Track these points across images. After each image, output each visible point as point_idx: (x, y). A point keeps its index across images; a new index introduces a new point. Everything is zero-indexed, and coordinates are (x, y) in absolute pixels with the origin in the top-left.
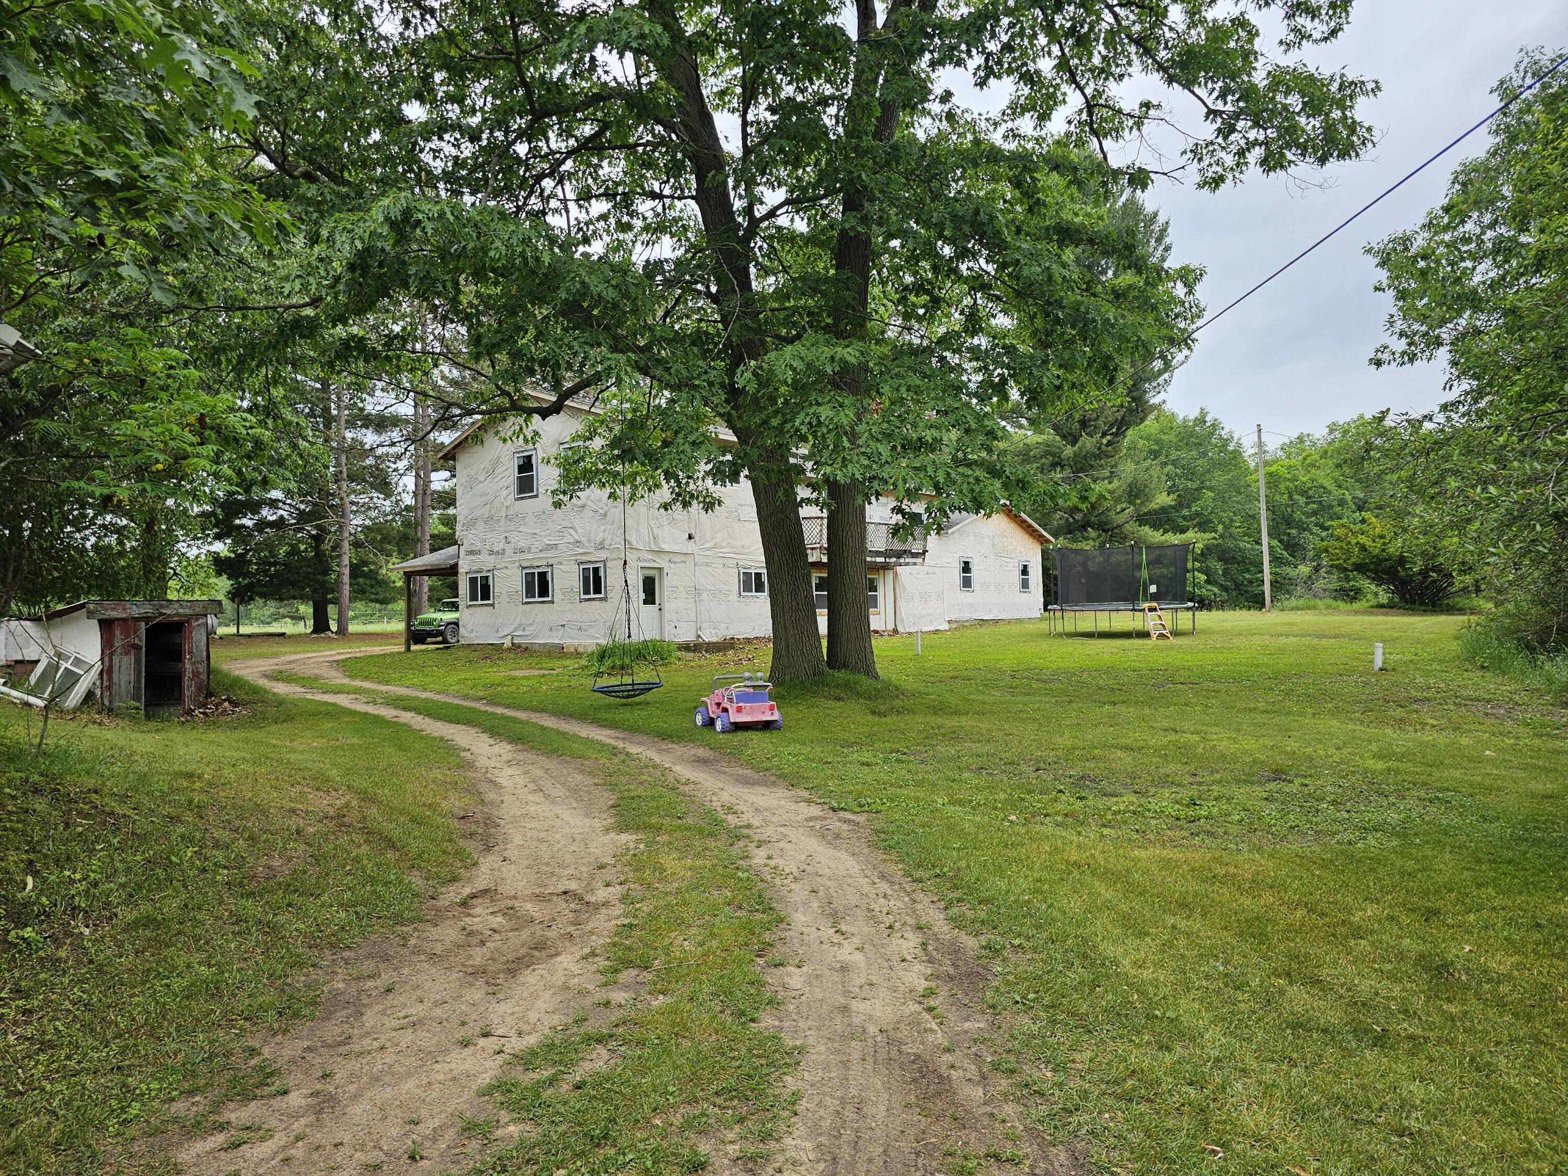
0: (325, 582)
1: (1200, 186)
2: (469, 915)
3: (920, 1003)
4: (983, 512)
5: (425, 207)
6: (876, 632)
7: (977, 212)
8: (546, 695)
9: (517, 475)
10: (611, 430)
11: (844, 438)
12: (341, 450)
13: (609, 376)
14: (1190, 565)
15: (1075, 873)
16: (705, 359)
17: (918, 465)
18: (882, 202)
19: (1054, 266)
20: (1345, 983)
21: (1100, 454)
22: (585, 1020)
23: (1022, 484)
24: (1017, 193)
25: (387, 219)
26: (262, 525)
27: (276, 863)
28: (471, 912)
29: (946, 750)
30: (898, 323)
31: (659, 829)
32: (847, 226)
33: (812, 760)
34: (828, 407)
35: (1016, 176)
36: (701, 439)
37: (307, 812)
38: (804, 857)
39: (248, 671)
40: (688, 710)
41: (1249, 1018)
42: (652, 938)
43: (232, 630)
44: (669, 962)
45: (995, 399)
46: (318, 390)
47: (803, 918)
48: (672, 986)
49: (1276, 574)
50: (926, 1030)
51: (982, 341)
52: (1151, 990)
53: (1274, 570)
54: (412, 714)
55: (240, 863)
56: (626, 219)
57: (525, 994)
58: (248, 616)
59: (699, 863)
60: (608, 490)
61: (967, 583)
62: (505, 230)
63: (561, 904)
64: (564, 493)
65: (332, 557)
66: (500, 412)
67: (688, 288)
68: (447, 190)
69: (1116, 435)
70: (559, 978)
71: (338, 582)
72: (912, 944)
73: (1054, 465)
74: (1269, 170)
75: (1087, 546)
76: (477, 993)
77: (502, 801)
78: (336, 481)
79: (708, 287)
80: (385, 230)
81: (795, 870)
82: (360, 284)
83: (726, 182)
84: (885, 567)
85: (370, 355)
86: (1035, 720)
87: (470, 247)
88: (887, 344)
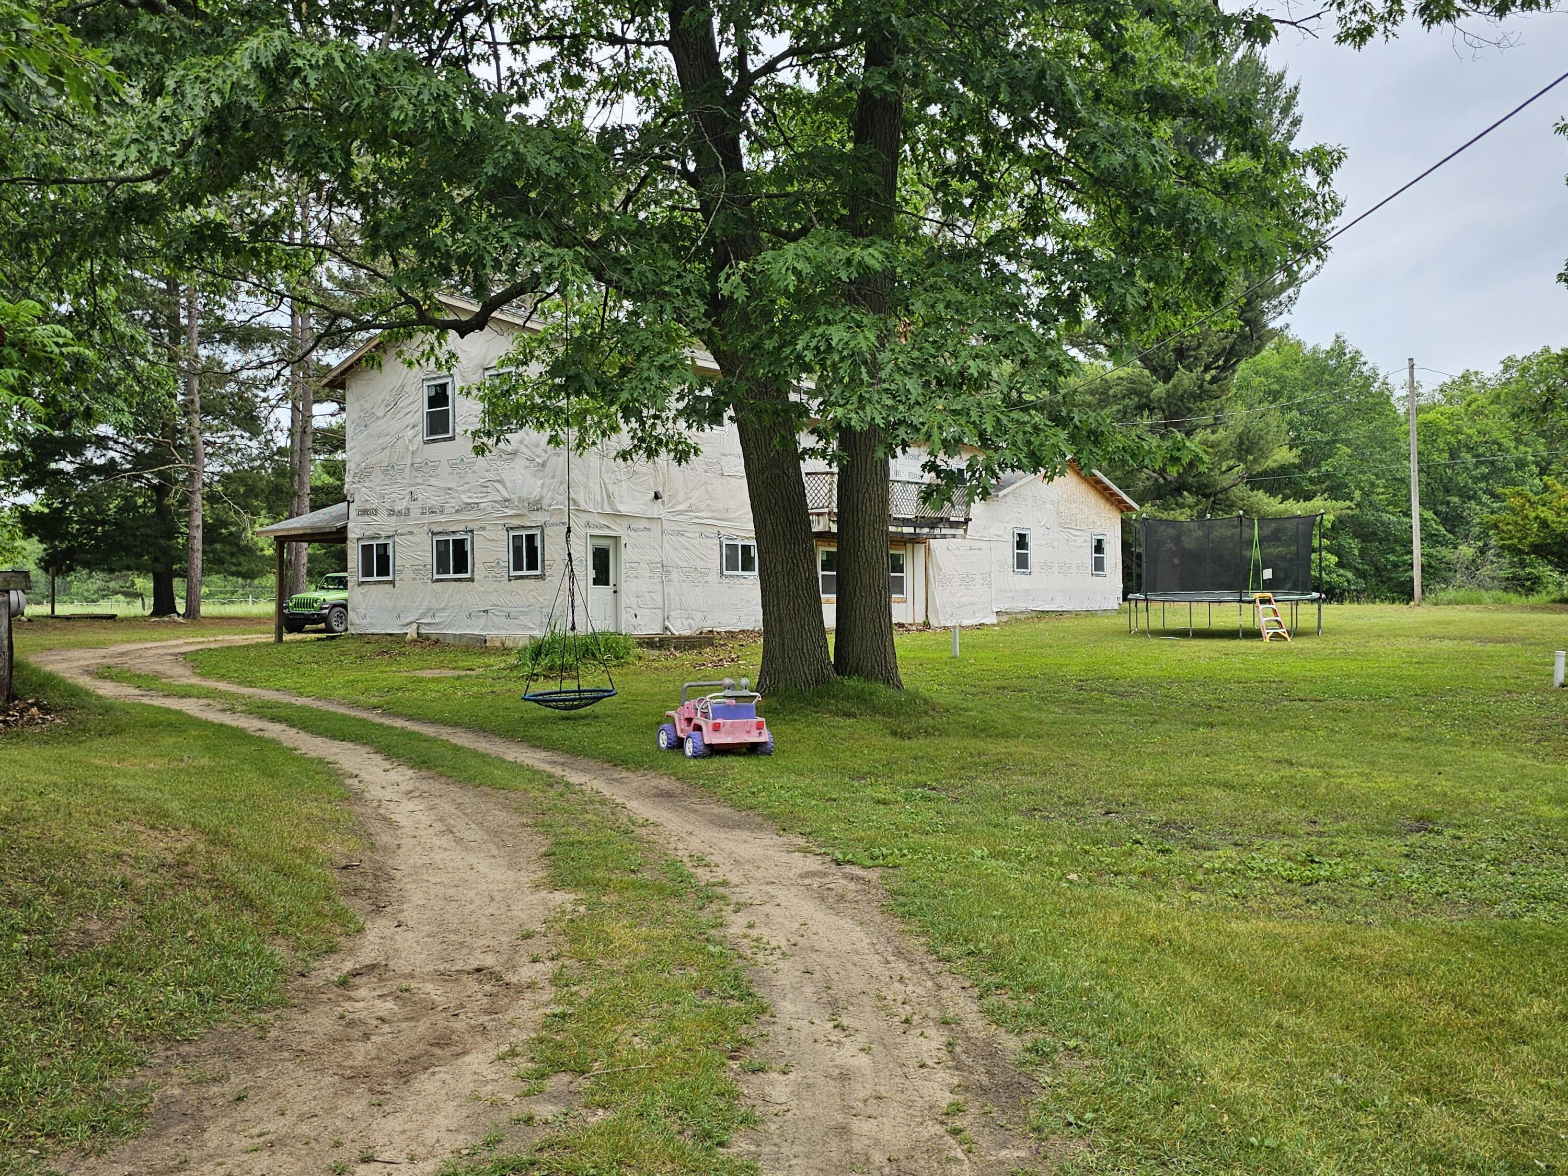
0: (170, 548)
1: (1340, 40)
2: (350, 998)
3: (942, 1123)
4: (1043, 471)
5: (307, 50)
6: (901, 625)
7: (1042, 75)
8: (461, 704)
9: (426, 410)
10: (552, 352)
11: (863, 369)
12: (189, 373)
13: (550, 279)
14: (1316, 543)
15: (1153, 953)
16: (677, 257)
17: (959, 408)
18: (917, 55)
19: (1141, 152)
20: (1501, 1103)
21: (1202, 394)
22: (499, 1142)
23: (1095, 437)
24: (1097, 45)
25: (256, 65)
26: (86, 470)
27: (94, 926)
28: (352, 994)
29: (988, 784)
30: (937, 218)
31: (604, 886)
32: (870, 85)
33: (811, 796)
34: (841, 326)
35: (1095, 23)
36: (673, 362)
37: (137, 859)
38: (796, 926)
39: (65, 665)
40: (650, 727)
41: (1374, 1148)
42: (591, 1032)
43: (45, 609)
44: (613, 1065)
45: (1062, 320)
46: (162, 291)
47: (792, 1008)
48: (615, 1098)
49: (1429, 556)
50: (949, 1160)
51: (1048, 243)
52: (1246, 1109)
53: (1427, 550)
54: (283, 726)
55: (44, 925)
56: (575, 70)
57: (421, 1106)
58: (66, 591)
59: (657, 932)
60: (547, 433)
61: (1022, 562)
62: (412, 84)
63: (471, 985)
64: (489, 434)
65: (179, 515)
66: (405, 326)
67: (657, 164)
68: (336, 27)
69: (1223, 369)
70: (466, 1086)
71: (188, 548)
72: (935, 1044)
73: (1140, 408)
74: (1431, 21)
75: (1182, 516)
76: (357, 1104)
77: (399, 846)
78: (186, 414)
79: (684, 164)
80: (251, 82)
81: (783, 943)
82: (218, 153)
83: (710, 23)
84: (915, 540)
85: (233, 248)
86: (1106, 746)
87: (365, 105)
88: (921, 244)
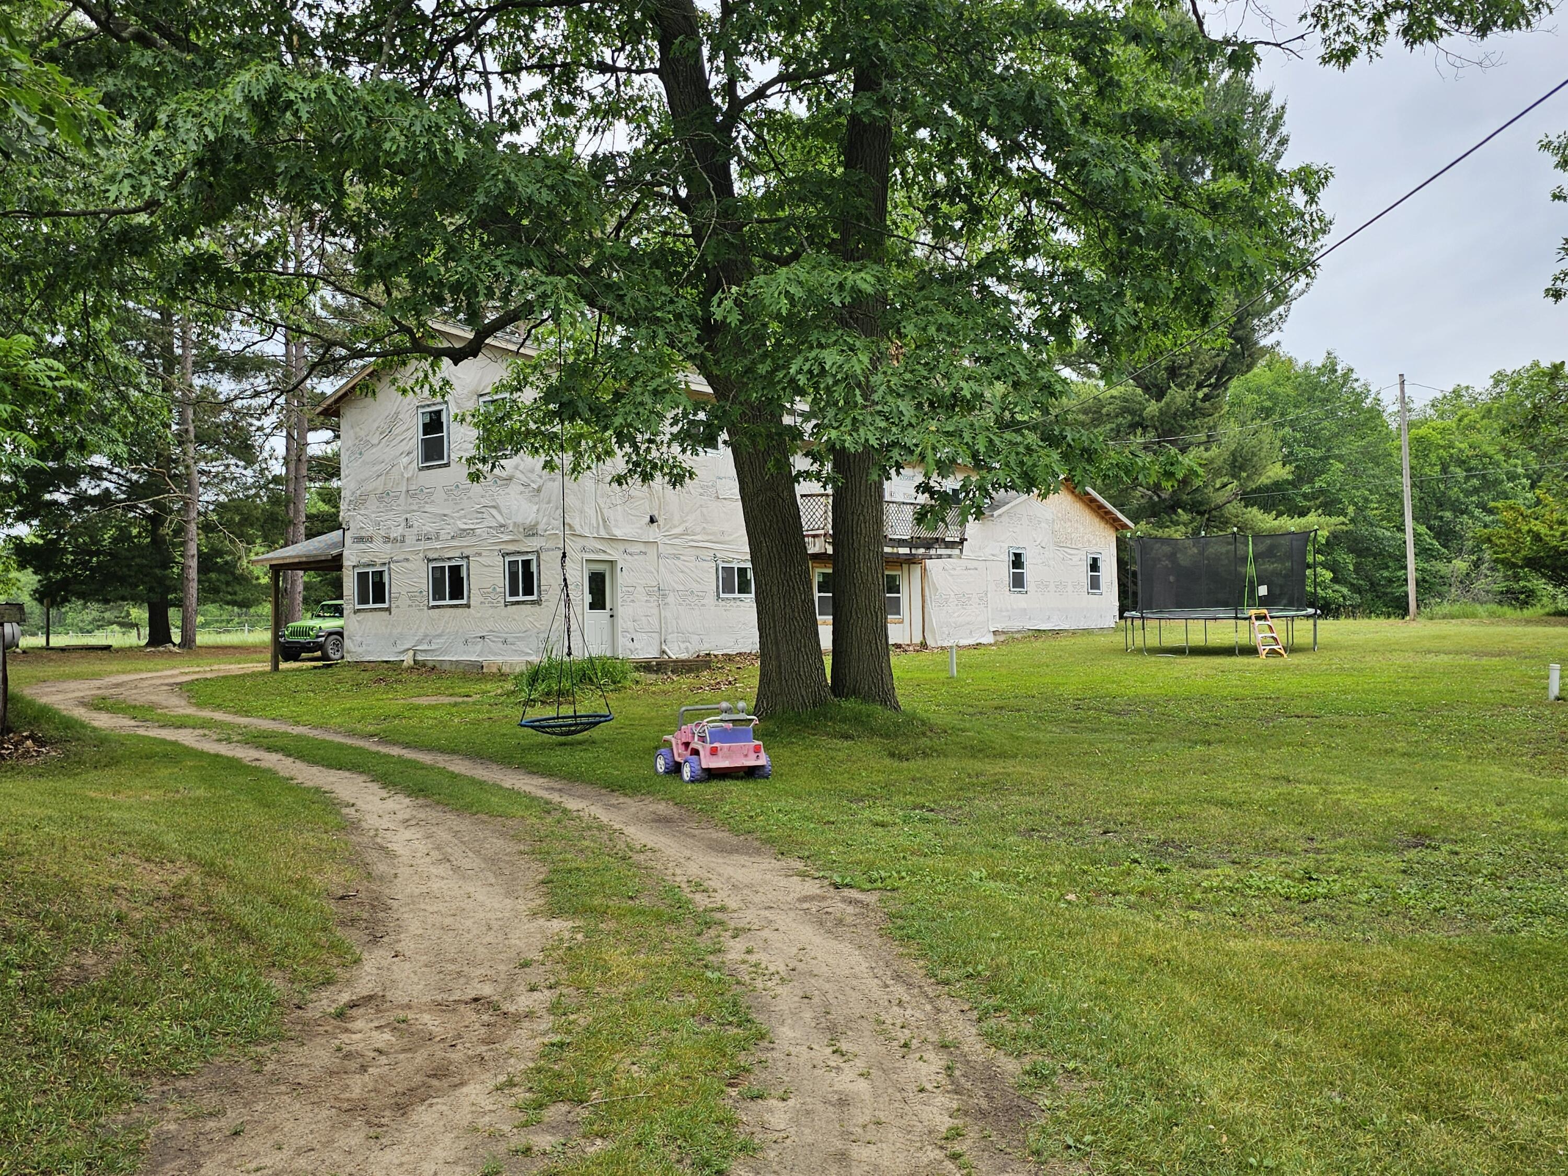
0: (166, 577)
1: (1325, 61)
2: (347, 1030)
3: (941, 1148)
4: (1036, 491)
5: (298, 84)
6: (898, 646)
7: (1031, 95)
8: (458, 731)
9: (421, 436)
10: (546, 378)
11: (857, 392)
12: (183, 404)
13: (543, 307)
14: (1310, 559)
15: (1151, 973)
16: (670, 283)
17: (951, 429)
18: (905, 80)
19: (1132, 168)
20: (1499, 1120)
21: (1194, 412)
22: (497, 1173)
23: (1089, 455)
24: (1083, 70)
25: (248, 99)
26: (80, 501)
27: (89, 961)
28: (349, 1026)
29: (986, 805)
30: (928, 241)
31: (602, 913)
32: (859, 110)
33: (809, 819)
34: (834, 350)
35: (1081, 48)
36: (666, 386)
37: (132, 892)
38: (794, 950)
39: (60, 697)
40: (647, 751)
42: (589, 1061)
43: (40, 641)
44: (611, 1094)
45: (1053, 342)
46: (155, 321)
47: (790, 1034)
48: (612, 1128)
49: (1423, 570)
51: (1038, 264)
52: (1244, 1129)
53: (1421, 565)
54: (279, 756)
55: (39, 961)
56: (566, 98)
57: (418, 1139)
58: (61, 622)
59: (655, 959)
60: (542, 458)
61: (1018, 582)
62: (405, 115)
63: (469, 1014)
64: (484, 461)
65: (174, 545)
66: (398, 355)
67: (648, 191)
68: (328, 58)
69: (1214, 387)
70: (464, 1117)
71: (183, 578)
72: (934, 1068)
73: (1133, 426)
74: (1414, 42)
75: (1177, 533)
76: (354, 1137)
77: (396, 875)
78: (180, 444)
79: (675, 191)
80: (244, 115)
81: (782, 968)
82: (210, 185)
83: (698, 51)
84: (911, 560)
85: (226, 279)
86: (1104, 765)
87: (358, 136)
88: (913, 267)
